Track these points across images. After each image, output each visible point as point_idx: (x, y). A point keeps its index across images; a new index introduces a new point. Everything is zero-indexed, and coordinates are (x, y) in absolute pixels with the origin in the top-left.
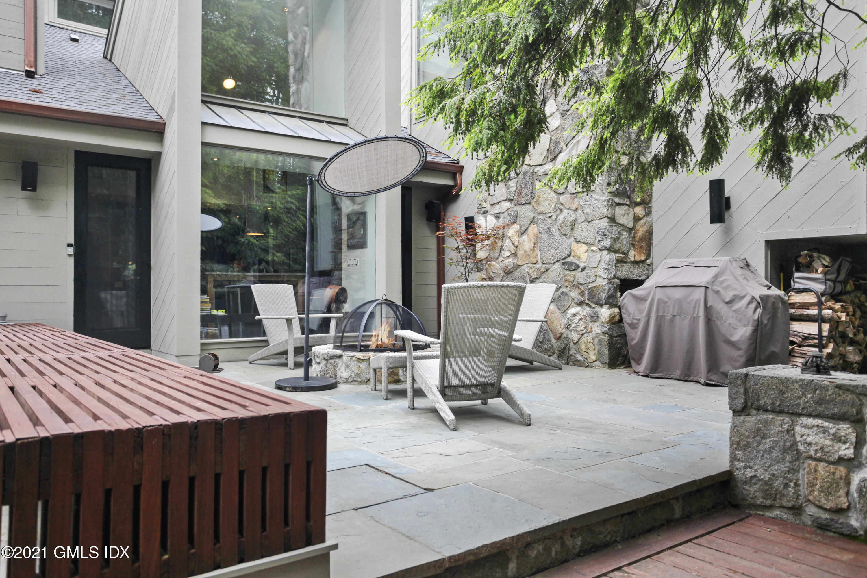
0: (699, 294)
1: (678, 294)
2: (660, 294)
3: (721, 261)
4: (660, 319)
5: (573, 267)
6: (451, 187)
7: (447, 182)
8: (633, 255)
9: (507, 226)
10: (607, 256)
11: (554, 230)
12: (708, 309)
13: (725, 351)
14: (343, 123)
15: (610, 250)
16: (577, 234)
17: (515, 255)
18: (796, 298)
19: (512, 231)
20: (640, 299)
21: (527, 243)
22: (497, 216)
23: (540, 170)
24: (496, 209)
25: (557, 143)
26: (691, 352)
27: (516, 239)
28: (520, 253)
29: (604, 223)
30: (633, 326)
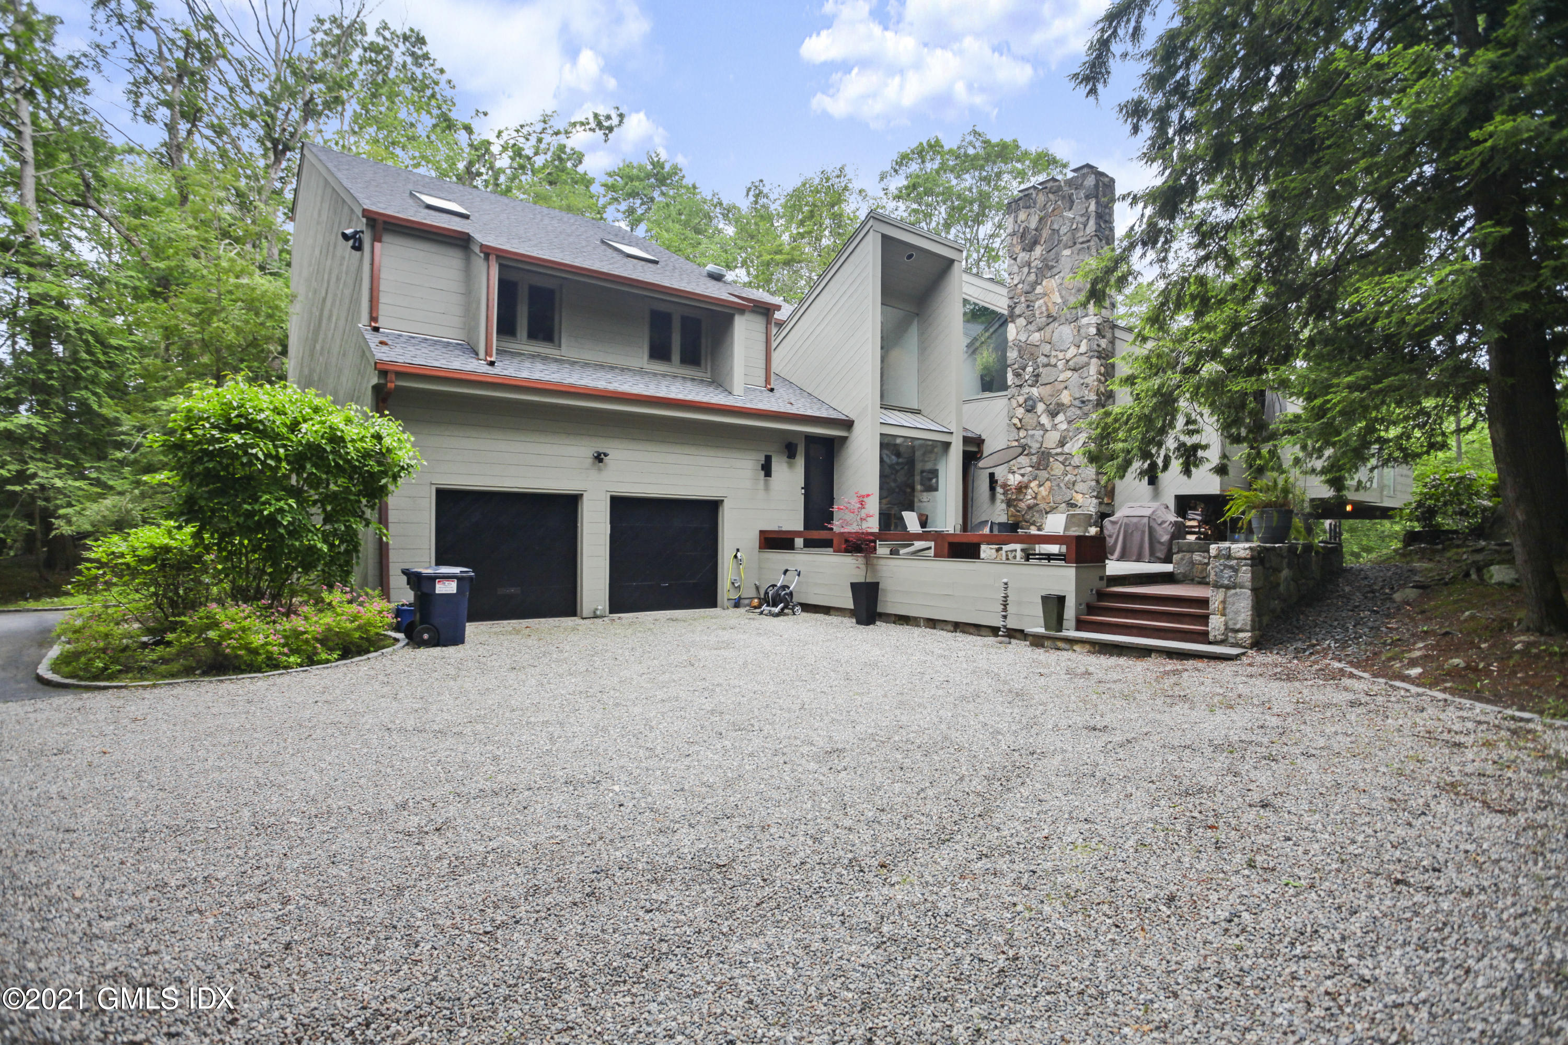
0: (1146, 520)
1: (1135, 520)
2: (1126, 520)
3: (1155, 505)
4: (1125, 532)
5: (1074, 506)
6: (976, 453)
7: (974, 449)
8: (1106, 500)
9: (1030, 481)
10: (1095, 501)
11: (1062, 485)
12: (1150, 528)
13: (1158, 546)
14: (917, 412)
15: (1096, 497)
16: (1076, 488)
17: (1035, 498)
18: (1189, 523)
19: (1033, 484)
20: (1114, 523)
21: (1043, 491)
22: (1023, 475)
23: (1054, 451)
24: (1022, 471)
25: (1065, 438)
26: (1141, 547)
27: (1036, 489)
28: (1039, 497)
29: (1094, 483)
30: (1110, 536)
